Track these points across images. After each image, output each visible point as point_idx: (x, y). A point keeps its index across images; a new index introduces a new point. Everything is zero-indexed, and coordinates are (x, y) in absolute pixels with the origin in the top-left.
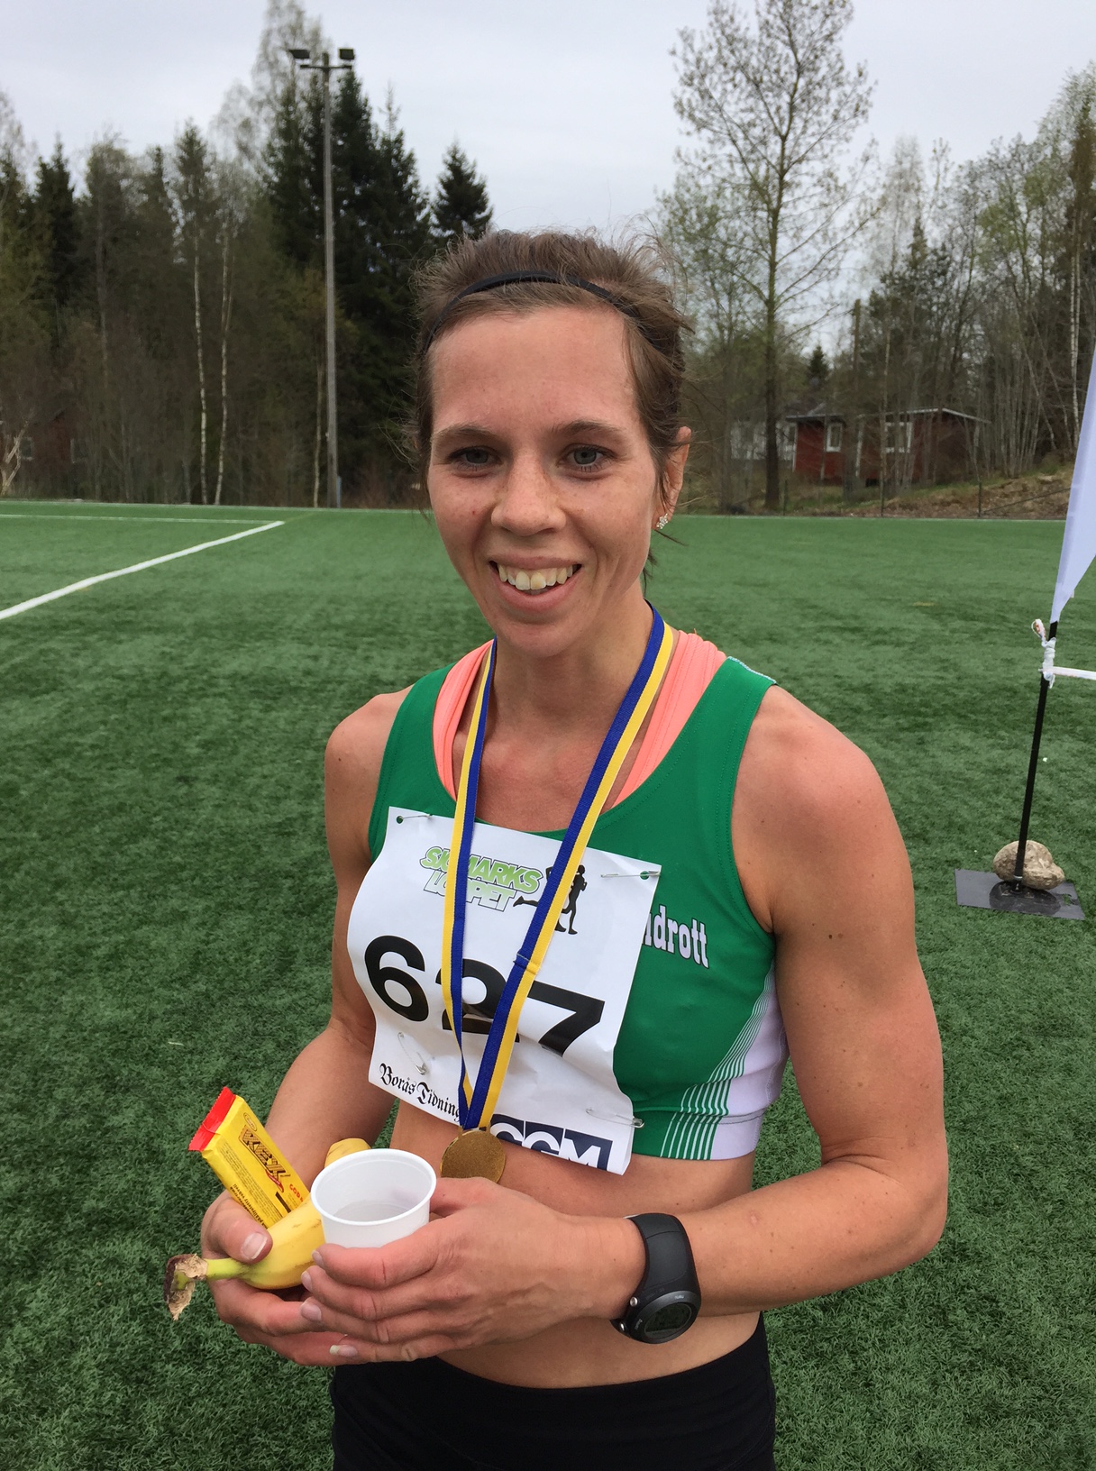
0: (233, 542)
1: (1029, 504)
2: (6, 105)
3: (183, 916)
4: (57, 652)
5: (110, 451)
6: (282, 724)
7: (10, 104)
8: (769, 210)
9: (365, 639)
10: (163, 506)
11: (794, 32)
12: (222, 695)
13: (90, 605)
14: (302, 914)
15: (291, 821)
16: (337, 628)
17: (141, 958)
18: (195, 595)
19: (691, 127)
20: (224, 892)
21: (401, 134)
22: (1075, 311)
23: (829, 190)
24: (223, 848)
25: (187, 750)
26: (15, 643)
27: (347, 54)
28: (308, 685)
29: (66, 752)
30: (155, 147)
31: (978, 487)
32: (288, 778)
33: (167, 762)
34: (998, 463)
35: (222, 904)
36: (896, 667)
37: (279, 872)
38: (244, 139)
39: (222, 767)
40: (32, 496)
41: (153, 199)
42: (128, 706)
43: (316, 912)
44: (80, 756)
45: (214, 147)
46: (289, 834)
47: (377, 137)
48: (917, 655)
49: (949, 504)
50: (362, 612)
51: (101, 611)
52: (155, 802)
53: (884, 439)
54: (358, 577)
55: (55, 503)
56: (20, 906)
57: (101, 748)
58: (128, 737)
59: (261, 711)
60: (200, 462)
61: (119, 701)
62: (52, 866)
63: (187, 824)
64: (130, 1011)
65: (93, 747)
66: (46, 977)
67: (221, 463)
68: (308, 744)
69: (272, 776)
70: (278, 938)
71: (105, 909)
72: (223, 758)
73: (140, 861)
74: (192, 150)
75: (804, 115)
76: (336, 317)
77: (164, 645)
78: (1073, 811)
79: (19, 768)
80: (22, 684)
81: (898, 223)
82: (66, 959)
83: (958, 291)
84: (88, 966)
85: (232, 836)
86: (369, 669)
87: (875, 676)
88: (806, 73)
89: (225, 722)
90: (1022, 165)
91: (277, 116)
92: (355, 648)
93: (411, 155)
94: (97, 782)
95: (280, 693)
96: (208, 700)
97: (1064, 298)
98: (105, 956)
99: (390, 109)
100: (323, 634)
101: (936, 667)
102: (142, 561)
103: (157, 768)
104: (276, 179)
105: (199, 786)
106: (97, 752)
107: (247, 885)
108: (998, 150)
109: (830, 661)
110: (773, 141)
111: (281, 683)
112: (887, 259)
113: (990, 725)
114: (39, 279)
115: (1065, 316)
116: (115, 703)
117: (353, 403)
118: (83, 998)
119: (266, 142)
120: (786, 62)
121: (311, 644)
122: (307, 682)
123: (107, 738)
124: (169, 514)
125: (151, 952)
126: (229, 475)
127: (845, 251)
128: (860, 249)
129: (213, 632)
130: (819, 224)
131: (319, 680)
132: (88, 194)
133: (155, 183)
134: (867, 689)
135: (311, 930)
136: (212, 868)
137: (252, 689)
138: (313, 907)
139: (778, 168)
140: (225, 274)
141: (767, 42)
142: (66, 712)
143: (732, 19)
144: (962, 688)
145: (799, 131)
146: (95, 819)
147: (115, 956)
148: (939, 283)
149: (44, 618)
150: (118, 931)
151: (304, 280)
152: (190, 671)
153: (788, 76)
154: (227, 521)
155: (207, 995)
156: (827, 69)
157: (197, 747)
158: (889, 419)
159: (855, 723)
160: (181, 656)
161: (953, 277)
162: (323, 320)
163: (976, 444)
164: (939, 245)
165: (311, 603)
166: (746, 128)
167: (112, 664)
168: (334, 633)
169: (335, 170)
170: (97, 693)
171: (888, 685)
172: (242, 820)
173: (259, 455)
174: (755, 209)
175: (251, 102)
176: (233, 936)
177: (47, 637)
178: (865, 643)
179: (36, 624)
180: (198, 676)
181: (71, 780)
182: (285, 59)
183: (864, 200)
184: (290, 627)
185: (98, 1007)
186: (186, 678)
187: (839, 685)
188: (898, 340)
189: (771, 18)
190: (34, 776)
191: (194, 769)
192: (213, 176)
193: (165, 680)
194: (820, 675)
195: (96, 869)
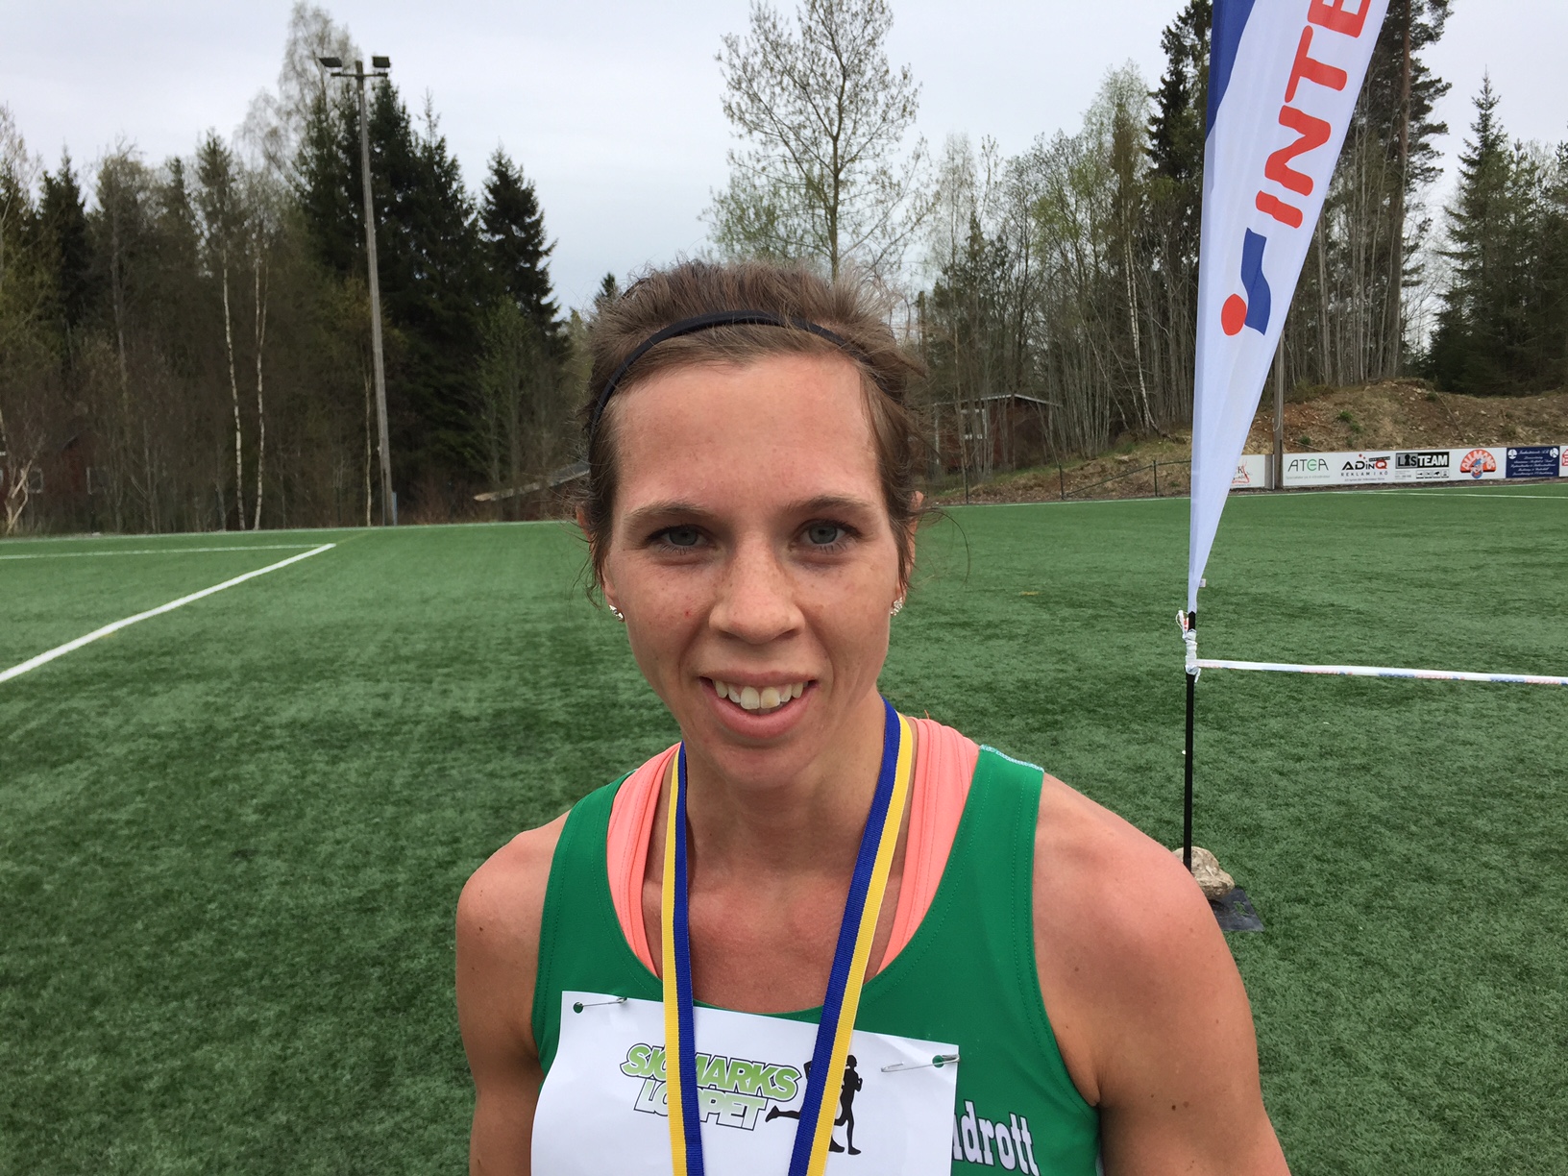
0: (278, 570)
1: (1109, 484)
2: (5, 119)
3: (252, 1027)
4: (80, 712)
5: (133, 479)
6: (353, 777)
7: (10, 119)
8: (826, 208)
9: (440, 671)
10: (194, 534)
11: (835, 37)
12: (279, 748)
13: (116, 654)
14: (397, 1010)
15: (373, 894)
16: (407, 660)
17: (204, 1087)
18: (239, 633)
19: (743, 130)
20: (300, 992)
21: (443, 140)
22: (1132, 295)
23: (884, 187)
24: (295, 935)
25: (243, 819)
26: (30, 704)
27: (381, 62)
28: (380, 728)
29: (96, 833)
30: (174, 157)
31: (1058, 470)
32: (365, 841)
33: (220, 834)
34: (1075, 446)
35: (298, 1007)
36: (1013, 662)
37: (364, 958)
38: (272, 150)
39: (286, 835)
40: (43, 532)
41: (174, 212)
42: (169, 770)
43: (413, 1005)
44: (114, 835)
45: (239, 155)
46: (373, 910)
47: (417, 144)
48: (1032, 648)
49: (1031, 488)
50: (434, 640)
51: (130, 659)
52: (209, 885)
53: (962, 427)
54: (426, 601)
55: (70, 539)
56: (49, 1033)
57: (139, 824)
58: (170, 809)
59: (327, 763)
60: (236, 484)
61: (158, 765)
62: (86, 978)
63: (250, 910)
64: (194, 1159)
65: (129, 823)
66: (87, 1124)
67: (260, 484)
68: (387, 800)
69: (346, 841)
70: (370, 1044)
71: (156, 1027)
72: (286, 824)
73: (195, 962)
74: (215, 163)
75: (853, 116)
76: (382, 325)
77: (207, 694)
78: (1223, 807)
79: (41, 857)
80: (41, 753)
81: (955, 217)
82: (111, 1097)
83: (1017, 280)
84: (139, 1104)
85: (306, 919)
86: (449, 704)
87: (994, 673)
88: (853, 76)
89: (285, 778)
90: (1067, 159)
91: (308, 125)
92: (430, 682)
93: (454, 161)
94: (136, 866)
95: (348, 740)
96: (264, 756)
97: (1119, 283)
98: (159, 1089)
99: (429, 116)
100: (392, 669)
101: (1054, 659)
102: (175, 599)
103: (209, 842)
104: (308, 188)
105: (260, 860)
106: (134, 829)
107: (329, 980)
108: (1041, 146)
109: (945, 660)
110: (824, 141)
111: (348, 728)
112: (948, 251)
113: (1120, 719)
114: (47, 298)
115: (1123, 300)
116: (152, 767)
117: (406, 414)
118: (135, 1148)
119: (297, 151)
120: (831, 65)
121: (378, 681)
122: (379, 725)
123: (146, 811)
124: (202, 543)
125: (217, 1078)
126: (269, 496)
127: (905, 245)
128: (919, 243)
129: (265, 675)
130: (876, 220)
131: (392, 722)
132: (100, 208)
133: (175, 196)
134: (989, 688)
135: (410, 1029)
136: (284, 961)
137: (315, 738)
138: (410, 999)
139: (832, 167)
140: (257, 286)
141: (811, 47)
142: (94, 783)
143: (774, 27)
144: (1084, 680)
145: (849, 132)
146: (137, 912)
147: (172, 1087)
148: (998, 273)
149: (62, 673)
150: (173, 1054)
151: (345, 289)
152: (238, 722)
153: (835, 79)
154: (271, 547)
155: (289, 1128)
156: (873, 72)
157: (255, 812)
158: (963, 406)
159: (984, 727)
160: (228, 705)
161: (1012, 266)
162: (369, 330)
163: (1051, 428)
164: (995, 238)
165: (375, 633)
166: (797, 130)
167: (147, 721)
168: (404, 666)
169: (374, 178)
170: (131, 758)
171: (1009, 682)
172: (315, 897)
173: (303, 474)
174: (813, 207)
175: (278, 111)
176: (316, 1047)
177: (68, 695)
178: (978, 638)
179: (54, 681)
180: (249, 728)
181: (106, 866)
182: (314, 70)
183: (918, 195)
184: (353, 663)
185: (154, 1158)
186: (236, 731)
187: (959, 686)
188: (965, 329)
189: (813, 24)
190: (60, 865)
191: (252, 840)
192: (240, 186)
193: (211, 735)
194: (938, 676)
195: (141, 976)
